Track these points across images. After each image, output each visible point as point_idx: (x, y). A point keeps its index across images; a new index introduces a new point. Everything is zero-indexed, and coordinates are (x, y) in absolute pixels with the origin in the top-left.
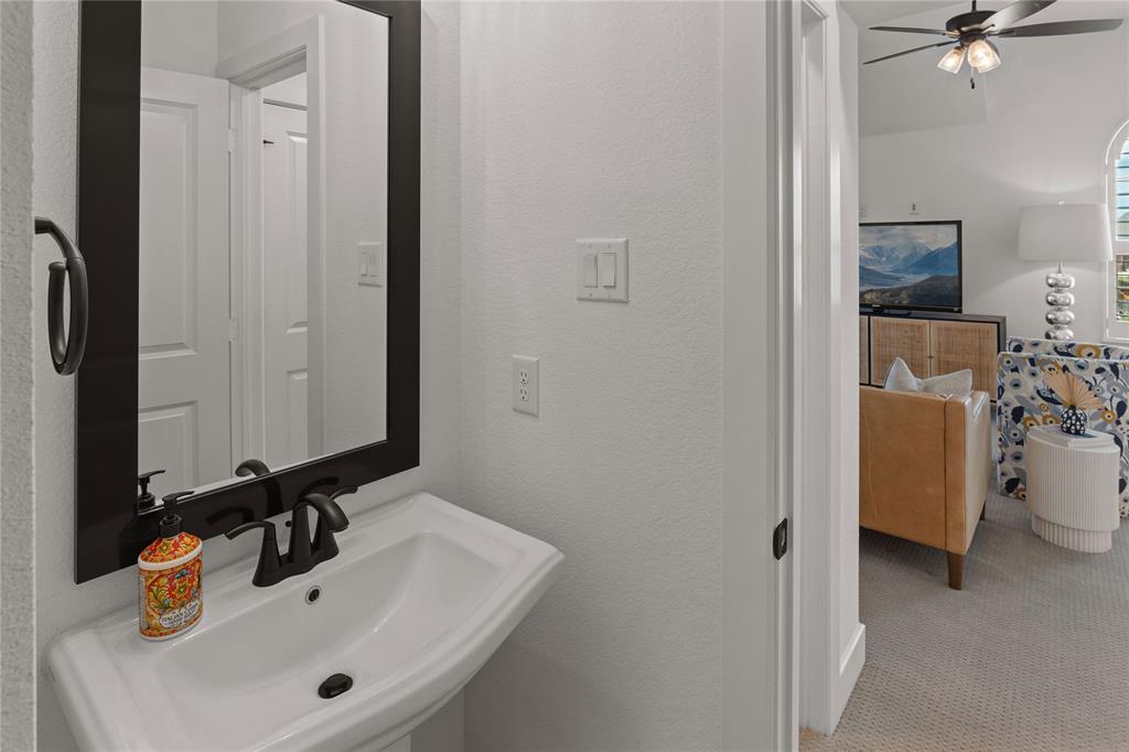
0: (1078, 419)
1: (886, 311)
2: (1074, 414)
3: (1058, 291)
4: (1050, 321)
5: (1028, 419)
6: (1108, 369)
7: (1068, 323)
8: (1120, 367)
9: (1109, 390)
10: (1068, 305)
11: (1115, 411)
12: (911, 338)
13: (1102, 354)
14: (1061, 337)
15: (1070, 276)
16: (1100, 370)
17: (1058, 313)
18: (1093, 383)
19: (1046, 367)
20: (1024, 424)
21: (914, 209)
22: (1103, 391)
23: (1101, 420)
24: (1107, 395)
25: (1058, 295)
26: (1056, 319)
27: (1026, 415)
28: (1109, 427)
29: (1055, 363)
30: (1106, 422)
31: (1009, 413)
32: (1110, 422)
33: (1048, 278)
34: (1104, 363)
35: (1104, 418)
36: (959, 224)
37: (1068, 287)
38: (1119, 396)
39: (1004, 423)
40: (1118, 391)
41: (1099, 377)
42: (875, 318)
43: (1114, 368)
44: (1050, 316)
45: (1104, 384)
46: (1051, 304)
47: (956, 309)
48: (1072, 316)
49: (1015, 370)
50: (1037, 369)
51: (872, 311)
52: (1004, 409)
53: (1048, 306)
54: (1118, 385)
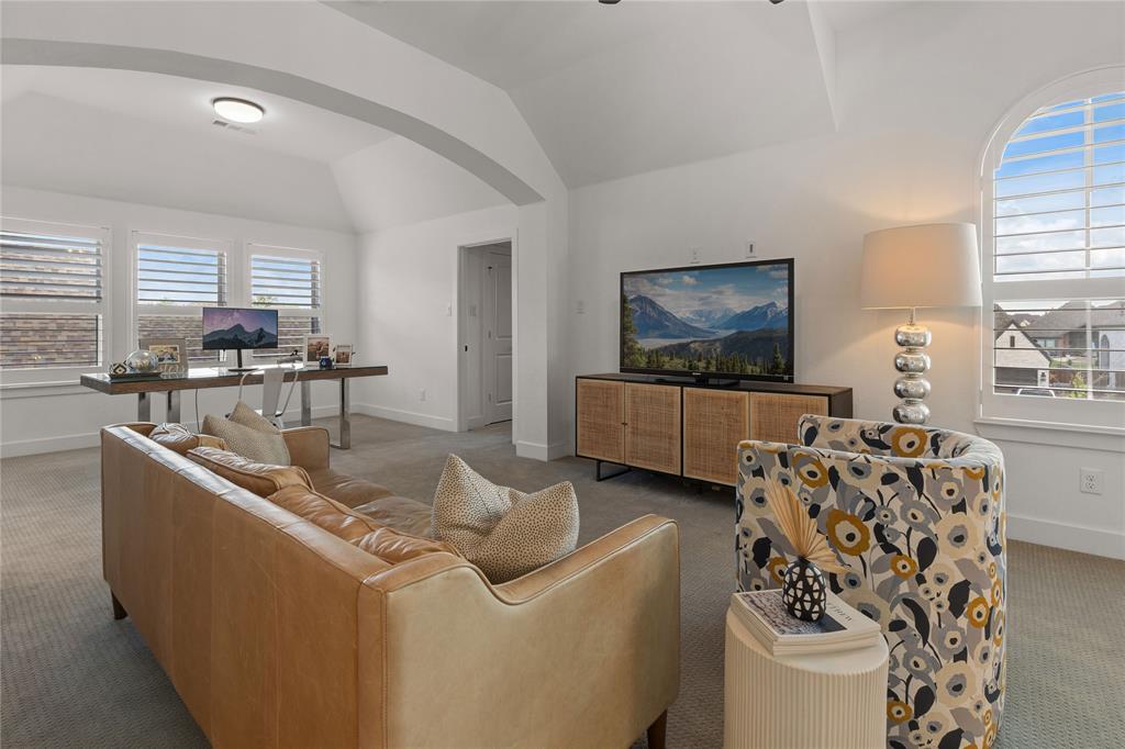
0: (808, 589)
1: (711, 381)
2: (802, 576)
3: (910, 351)
4: (899, 393)
5: (777, 561)
6: (904, 476)
7: (922, 396)
8: (926, 473)
9: (904, 517)
10: (922, 370)
11: (915, 558)
12: (728, 416)
13: (928, 446)
14: (912, 416)
15: (924, 330)
16: (889, 479)
17: (909, 382)
18: (878, 503)
19: (804, 470)
20: (771, 569)
21: (751, 250)
22: (894, 519)
23: (890, 573)
24: (901, 526)
25: (909, 356)
26: (906, 390)
27: (774, 554)
28: (904, 588)
29: (818, 463)
30: (899, 578)
31: (750, 548)
32: (905, 577)
33: (897, 333)
34: (899, 466)
35: (895, 569)
36: (790, 262)
37: (923, 344)
38: (923, 527)
39: (742, 565)
40: (921, 518)
41: (888, 491)
42: (689, 389)
43: (915, 474)
44: (899, 386)
45: (896, 505)
46: (900, 370)
47: (786, 377)
48: (928, 386)
49: (759, 473)
50: (790, 472)
51: (693, 380)
52: (743, 540)
53: (897, 372)
54: (921, 507)
